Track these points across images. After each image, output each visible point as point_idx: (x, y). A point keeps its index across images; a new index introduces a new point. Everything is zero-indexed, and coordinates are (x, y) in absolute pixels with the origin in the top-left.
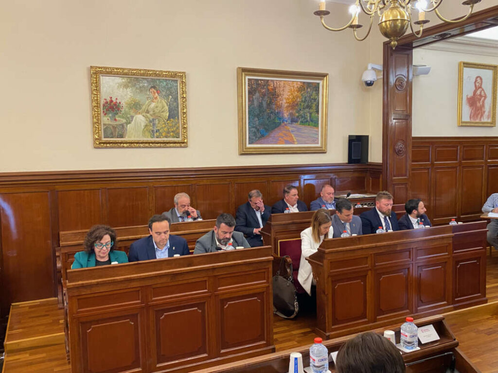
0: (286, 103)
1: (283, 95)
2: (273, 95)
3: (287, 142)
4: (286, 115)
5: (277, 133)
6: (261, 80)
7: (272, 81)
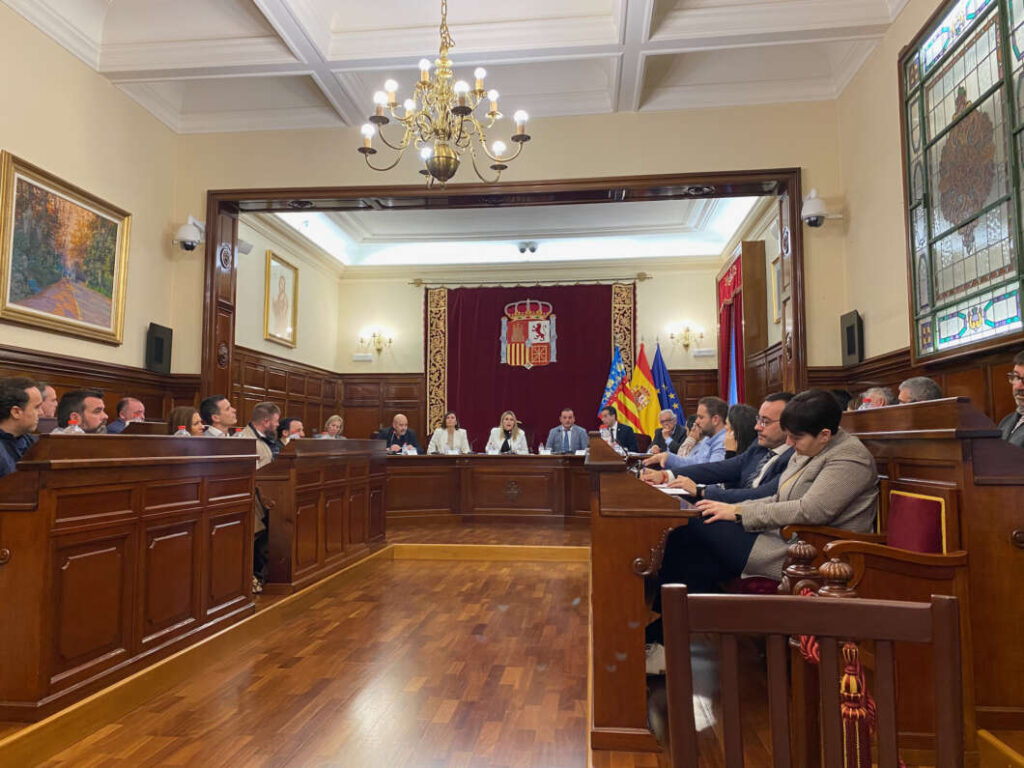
0: (71, 242)
1: (68, 226)
2: (52, 221)
3: (68, 314)
4: (70, 263)
5: (53, 293)
6: (37, 188)
7: (53, 195)
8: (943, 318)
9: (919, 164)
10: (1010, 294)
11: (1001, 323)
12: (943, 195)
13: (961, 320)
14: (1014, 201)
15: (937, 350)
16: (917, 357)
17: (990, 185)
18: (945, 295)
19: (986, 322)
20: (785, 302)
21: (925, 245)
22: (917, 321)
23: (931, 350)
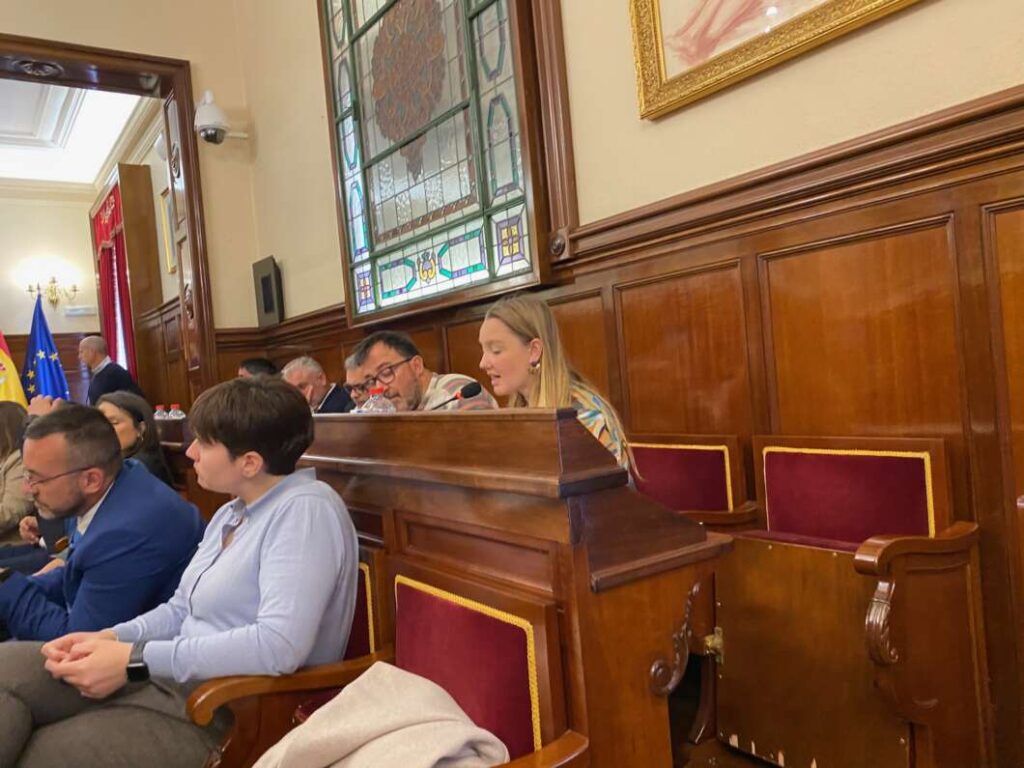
8: (386, 267)
9: (344, 61)
10: (472, 235)
11: (460, 273)
12: (378, 103)
13: (409, 269)
14: (472, 109)
15: (380, 308)
16: (354, 317)
17: (441, 87)
18: (386, 236)
19: (442, 271)
20: (180, 244)
21: (358, 168)
22: (352, 269)
23: (371, 307)
